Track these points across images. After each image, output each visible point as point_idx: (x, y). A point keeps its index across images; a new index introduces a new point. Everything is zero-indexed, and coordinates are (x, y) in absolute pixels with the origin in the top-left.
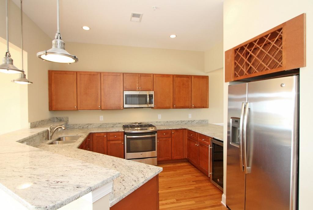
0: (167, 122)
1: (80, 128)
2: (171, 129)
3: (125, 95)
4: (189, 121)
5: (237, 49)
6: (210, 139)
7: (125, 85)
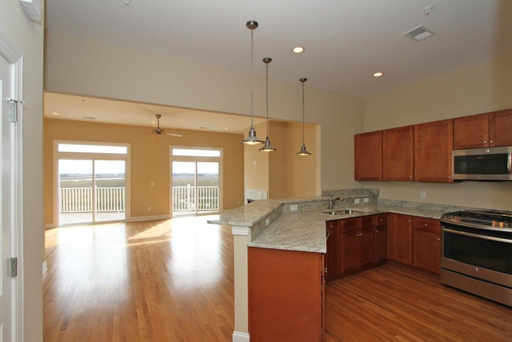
1: (392, 205)
3: (454, 157)
7: (456, 139)
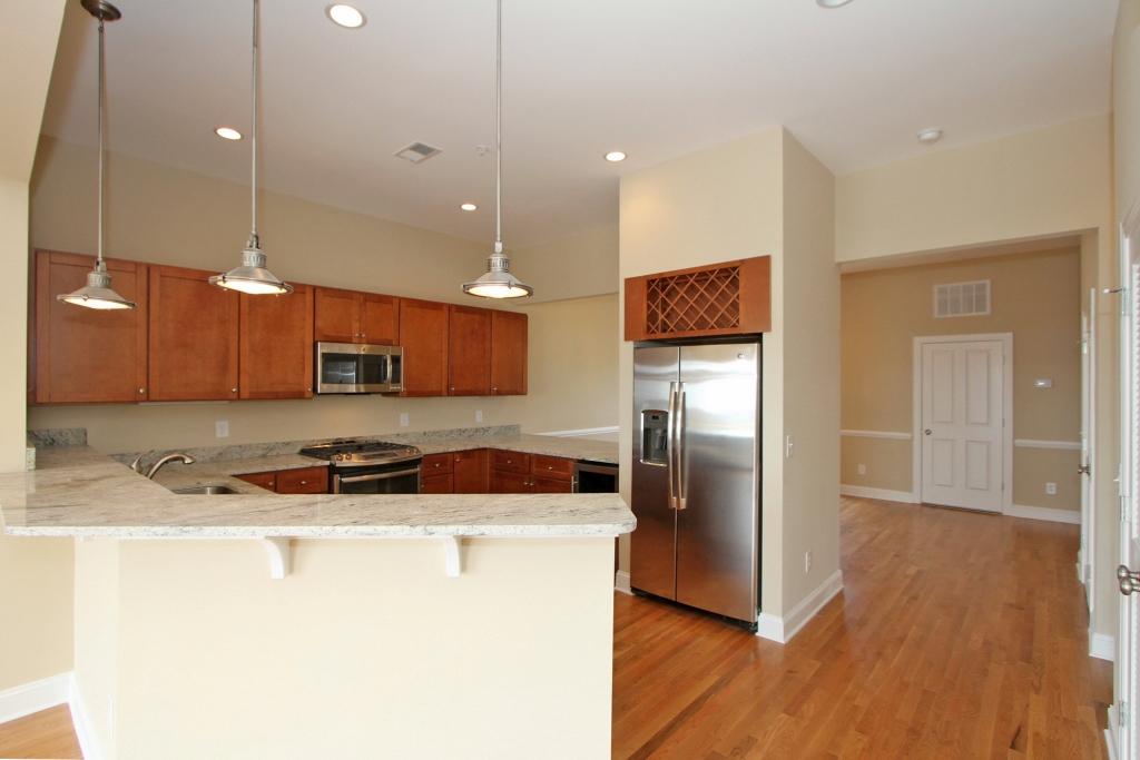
0: (425, 434)
2: (454, 450)
3: (324, 355)
4: (477, 430)
5: (653, 281)
6: (571, 464)
7: (319, 324)
